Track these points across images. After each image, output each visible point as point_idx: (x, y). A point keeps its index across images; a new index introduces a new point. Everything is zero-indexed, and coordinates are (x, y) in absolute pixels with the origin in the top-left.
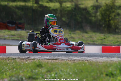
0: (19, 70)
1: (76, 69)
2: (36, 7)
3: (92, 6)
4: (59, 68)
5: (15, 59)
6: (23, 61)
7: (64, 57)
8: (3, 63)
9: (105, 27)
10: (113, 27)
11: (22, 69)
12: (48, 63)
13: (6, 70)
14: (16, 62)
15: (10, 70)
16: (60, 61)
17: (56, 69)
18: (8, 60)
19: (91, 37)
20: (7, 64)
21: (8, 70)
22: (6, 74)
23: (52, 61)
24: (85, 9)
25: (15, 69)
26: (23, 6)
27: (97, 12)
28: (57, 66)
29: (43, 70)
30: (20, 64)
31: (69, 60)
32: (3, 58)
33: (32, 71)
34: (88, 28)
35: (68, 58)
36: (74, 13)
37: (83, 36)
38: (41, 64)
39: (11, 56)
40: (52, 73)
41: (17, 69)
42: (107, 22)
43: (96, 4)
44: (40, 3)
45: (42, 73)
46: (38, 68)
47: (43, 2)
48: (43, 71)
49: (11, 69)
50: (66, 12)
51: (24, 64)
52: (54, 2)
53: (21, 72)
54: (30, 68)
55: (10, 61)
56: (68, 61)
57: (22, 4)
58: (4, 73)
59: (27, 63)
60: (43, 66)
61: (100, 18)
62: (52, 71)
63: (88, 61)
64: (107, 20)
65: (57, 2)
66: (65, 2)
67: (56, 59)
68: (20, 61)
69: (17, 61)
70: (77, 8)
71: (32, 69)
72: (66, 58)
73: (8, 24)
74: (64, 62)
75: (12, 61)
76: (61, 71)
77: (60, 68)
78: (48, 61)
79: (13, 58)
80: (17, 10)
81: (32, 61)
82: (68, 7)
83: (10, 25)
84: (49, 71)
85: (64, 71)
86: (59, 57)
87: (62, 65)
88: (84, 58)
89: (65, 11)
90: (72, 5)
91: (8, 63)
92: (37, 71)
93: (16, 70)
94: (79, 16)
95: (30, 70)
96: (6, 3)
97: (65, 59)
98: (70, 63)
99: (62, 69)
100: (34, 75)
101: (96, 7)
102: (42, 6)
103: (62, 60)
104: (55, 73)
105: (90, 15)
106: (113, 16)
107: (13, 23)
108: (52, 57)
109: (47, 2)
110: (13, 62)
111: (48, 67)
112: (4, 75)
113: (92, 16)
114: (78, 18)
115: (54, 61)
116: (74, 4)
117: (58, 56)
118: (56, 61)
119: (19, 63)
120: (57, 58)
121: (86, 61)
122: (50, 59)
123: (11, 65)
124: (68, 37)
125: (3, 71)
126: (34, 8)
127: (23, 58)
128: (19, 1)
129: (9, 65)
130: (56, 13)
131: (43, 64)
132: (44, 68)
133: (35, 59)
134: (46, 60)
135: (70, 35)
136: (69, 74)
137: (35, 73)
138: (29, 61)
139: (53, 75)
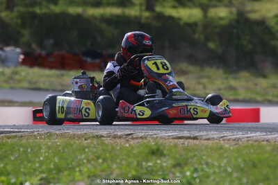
0: (109, 162)
1: (240, 160)
2: (148, 18)
4: (202, 158)
5: (102, 136)
6: (118, 141)
7: (213, 132)
8: (74, 147)
11: (118, 161)
12: (176, 146)
13: (81, 163)
14: (103, 144)
15: (89, 161)
16: (203, 142)
17: (195, 160)
18: (85, 140)
19: (274, 87)
20: (82, 149)
21: (85, 161)
22: (80, 171)
23: (186, 142)
24: (262, 23)
25: (100, 161)
26: (117, 16)
28: (196, 153)
29: (166, 163)
30: (113, 148)
31: (224, 140)
32: (74, 135)
33: (139, 165)
34: (268, 67)
35: (222, 135)
36: (235, 31)
37: (256, 85)
38: (161, 148)
39: (92, 131)
40: (186, 168)
41: (105, 160)
44: (158, 9)
45: (162, 167)
46: (154, 158)
47: (164, 7)
48: (164, 164)
49: (93, 159)
50: (217, 30)
51: (120, 149)
52: (190, 7)
54: (135, 156)
55: (89, 141)
56: (222, 142)
57: (116, 11)
58: (77, 169)
59: (127, 145)
60: (165, 152)
62: (186, 164)
63: (267, 141)
65: (195, 6)
66: (215, 6)
67: (195, 138)
68: (112, 142)
69: (106, 142)
70: (242, 20)
71: (140, 159)
72: (219, 136)
73: (84, 58)
74: (213, 144)
75: (95, 141)
76: (207, 164)
77: (204, 157)
78: (176, 140)
79: (97, 136)
80: (104, 26)
81: (140, 140)
82: (221, 18)
83: (89, 60)
84: (178, 165)
85: (213, 165)
86: (201, 133)
87: (209, 150)
88: (258, 134)
89: (216, 27)
90: (231, 13)
91: (86, 145)
92: (150, 164)
93: (102, 163)
94: (248, 37)
95: (135, 163)
96: (79, 10)
97: (215, 136)
98: (227, 146)
99: (210, 161)
100: (145, 174)
102: (160, 17)
103: (208, 139)
104: (192, 169)
108: (186, 134)
109: (174, 7)
110: (95, 143)
111: (178, 156)
112: (78, 174)
114: (245, 43)
115: (191, 141)
116: (234, 10)
117: (200, 131)
118: (195, 141)
119: (110, 147)
120: (196, 135)
121: (265, 143)
122: (180, 138)
123: (91, 151)
124: (222, 86)
125: (73, 163)
126: (143, 21)
127: (119, 134)
128: (109, 4)
129: (86, 150)
130: (194, 32)
131: (164, 148)
132: (167, 157)
133: (146, 138)
134: (171, 140)
135: (225, 81)
136: (226, 171)
137: (147, 169)
138: (132, 142)
139: (188, 174)
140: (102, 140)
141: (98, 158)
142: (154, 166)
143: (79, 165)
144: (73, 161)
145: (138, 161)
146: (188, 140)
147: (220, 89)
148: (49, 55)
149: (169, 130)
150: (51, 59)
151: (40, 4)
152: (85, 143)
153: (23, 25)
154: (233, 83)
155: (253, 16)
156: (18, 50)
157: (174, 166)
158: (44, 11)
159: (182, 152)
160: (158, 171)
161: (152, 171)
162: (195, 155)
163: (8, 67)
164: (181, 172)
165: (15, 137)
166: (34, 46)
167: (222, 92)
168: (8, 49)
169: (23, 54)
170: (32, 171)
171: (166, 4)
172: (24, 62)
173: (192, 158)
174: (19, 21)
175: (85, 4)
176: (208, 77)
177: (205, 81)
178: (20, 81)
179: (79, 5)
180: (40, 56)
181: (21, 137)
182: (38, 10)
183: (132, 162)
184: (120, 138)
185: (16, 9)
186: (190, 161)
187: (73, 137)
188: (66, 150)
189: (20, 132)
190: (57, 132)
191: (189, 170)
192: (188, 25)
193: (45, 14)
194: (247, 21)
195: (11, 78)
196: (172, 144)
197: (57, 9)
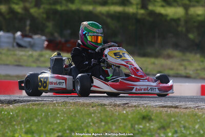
0: (110, 125)
2: (143, 14)
4: (180, 122)
5: (105, 105)
6: (117, 108)
7: (190, 103)
8: (83, 112)
11: (116, 124)
12: (161, 112)
13: (88, 125)
14: (105, 110)
15: (94, 123)
16: (182, 110)
17: (175, 124)
18: (92, 107)
20: (89, 114)
21: (91, 124)
22: (88, 131)
23: (169, 110)
25: (103, 123)
26: (120, 13)
28: (176, 119)
29: (153, 126)
30: (113, 114)
31: (198, 109)
32: (84, 103)
33: (133, 127)
35: (197, 105)
38: (150, 114)
40: (168, 130)
41: (107, 123)
44: (151, 7)
45: (150, 129)
46: (144, 122)
47: (155, 6)
48: (152, 127)
49: (97, 122)
50: (196, 24)
51: (119, 114)
52: (175, 6)
53: (114, 128)
54: (129, 121)
55: (95, 108)
57: (118, 9)
58: (85, 130)
59: (125, 112)
60: (153, 117)
62: (169, 127)
65: (179, 6)
66: (194, 6)
67: (176, 107)
68: (112, 109)
69: (108, 109)
71: (133, 122)
72: (194, 106)
74: (189, 112)
75: (100, 109)
76: (184, 127)
77: (182, 122)
78: (162, 109)
79: (101, 104)
80: (109, 20)
81: (134, 108)
82: (198, 15)
84: (163, 128)
85: (189, 128)
86: (181, 104)
87: (186, 117)
89: (195, 22)
91: (92, 111)
92: (141, 127)
93: (105, 125)
95: (129, 125)
96: (90, 8)
97: (192, 106)
98: (200, 113)
99: (187, 125)
100: (137, 134)
102: (152, 14)
103: (186, 108)
104: (173, 130)
108: (169, 104)
109: (163, 6)
111: (162, 121)
115: (173, 109)
117: (180, 102)
118: (176, 110)
120: (177, 104)
122: (165, 107)
123: (96, 116)
124: (199, 68)
125: (83, 125)
126: (139, 17)
127: (118, 103)
128: (114, 4)
129: (93, 115)
130: (178, 25)
131: (152, 115)
132: (154, 122)
133: (139, 106)
134: (157, 109)
135: (201, 64)
136: (199, 133)
137: (138, 130)
138: (128, 109)
139: (170, 134)
140: (105, 108)
141: (101, 121)
142: (144, 128)
143: (87, 127)
144: (83, 123)
145: (132, 125)
146: (171, 109)
147: (197, 70)
148: (67, 42)
149: (156, 101)
150: (68, 45)
151: (61, 3)
152: (92, 109)
153: (48, 18)
156: (44, 38)
157: (159, 129)
158: (64, 8)
159: (166, 117)
160: (147, 132)
161: (142, 132)
162: (175, 121)
163: (36, 51)
164: (164, 133)
165: (39, 104)
166: (56, 35)
167: (199, 72)
168: (36, 37)
169: (47, 41)
170: (51, 130)
171: (156, 4)
172: (48, 47)
173: (173, 122)
174: (45, 16)
175: (95, 3)
176: (189, 60)
177: (186, 63)
178: (44, 62)
179: (90, 4)
180: (60, 42)
181: (44, 104)
182: (59, 8)
183: (127, 125)
184: (119, 106)
185: (42, 6)
186: (171, 124)
187: (83, 105)
188: (77, 115)
189: (43, 100)
190: (71, 101)
191: (171, 131)
192: (172, 20)
193: (65, 10)
195: (37, 60)
196: (158, 111)
197: (73, 7)
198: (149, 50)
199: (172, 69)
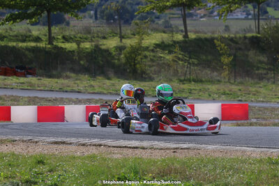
2: (50, 48)
3: (114, 47)
9: (130, 72)
10: (139, 71)
19: (113, 85)
24: (107, 51)
26: (34, 47)
27: (120, 54)
34: (111, 74)
36: (94, 55)
37: (104, 84)
42: (133, 67)
43: (120, 44)
44: (55, 43)
47: (58, 42)
57: (33, 44)
61: (123, 61)
64: (133, 64)
65: (74, 42)
66: (84, 42)
70: (97, 49)
73: (17, 70)
80: (27, 52)
82: (86, 48)
83: (19, 71)
89: (84, 53)
90: (92, 45)
94: (100, 58)
96: (14, 44)
101: (120, 49)
102: (56, 47)
105: (113, 58)
106: (139, 59)
107: (22, 68)
109: (63, 42)
113: (116, 59)
126: (47, 50)
128: (29, 41)
130: (74, 55)
154: (92, 83)
155: (103, 47)
171: (59, 40)
175: (17, 41)
176: (80, 80)
177: (78, 82)
192: (70, 51)
194: (100, 49)
198: (54, 73)
199: (69, 86)
